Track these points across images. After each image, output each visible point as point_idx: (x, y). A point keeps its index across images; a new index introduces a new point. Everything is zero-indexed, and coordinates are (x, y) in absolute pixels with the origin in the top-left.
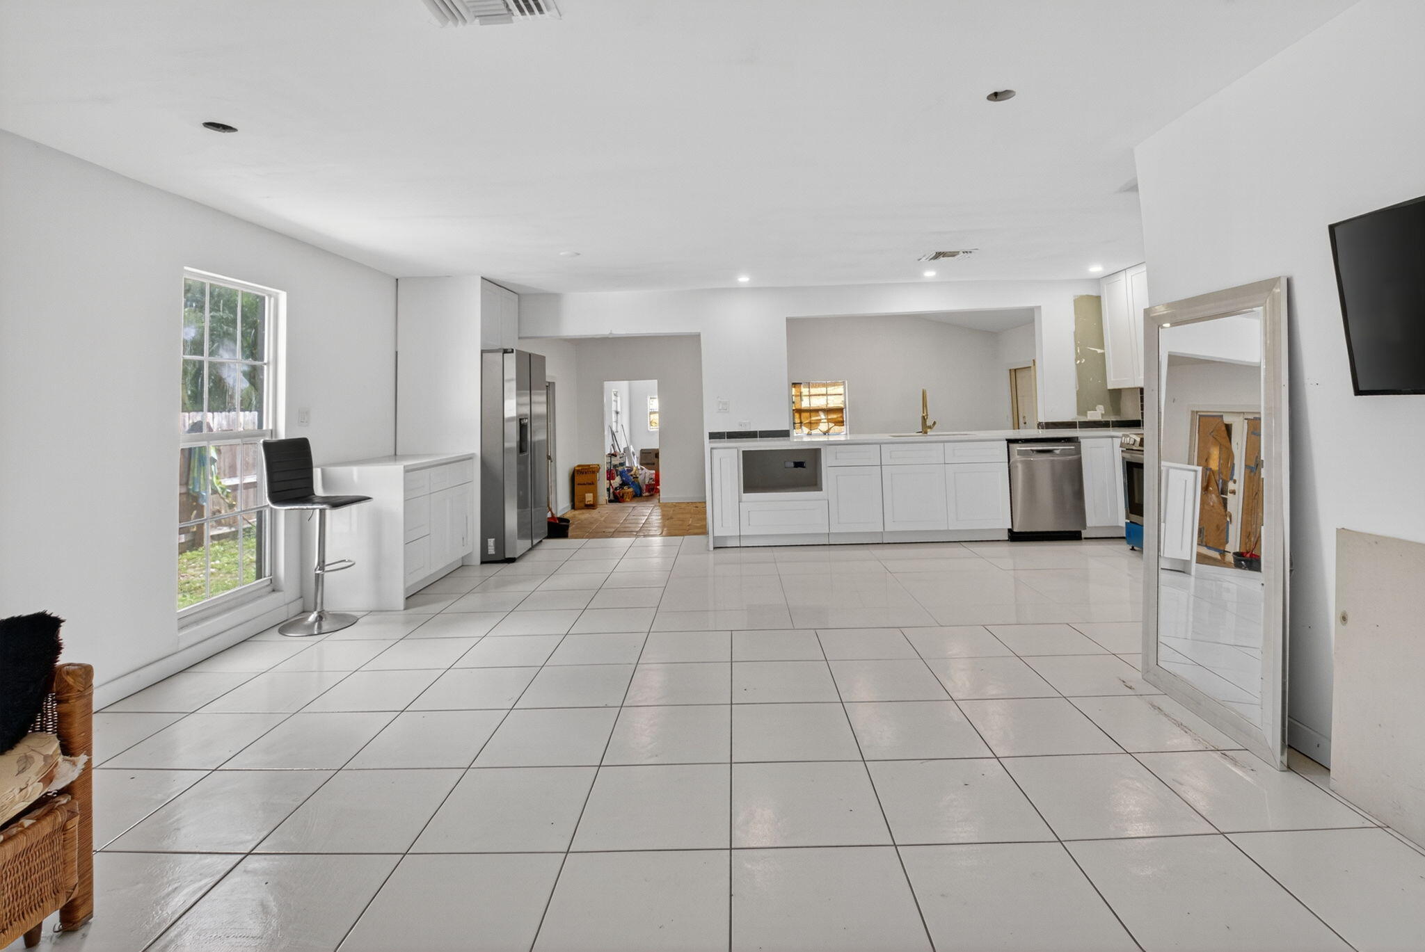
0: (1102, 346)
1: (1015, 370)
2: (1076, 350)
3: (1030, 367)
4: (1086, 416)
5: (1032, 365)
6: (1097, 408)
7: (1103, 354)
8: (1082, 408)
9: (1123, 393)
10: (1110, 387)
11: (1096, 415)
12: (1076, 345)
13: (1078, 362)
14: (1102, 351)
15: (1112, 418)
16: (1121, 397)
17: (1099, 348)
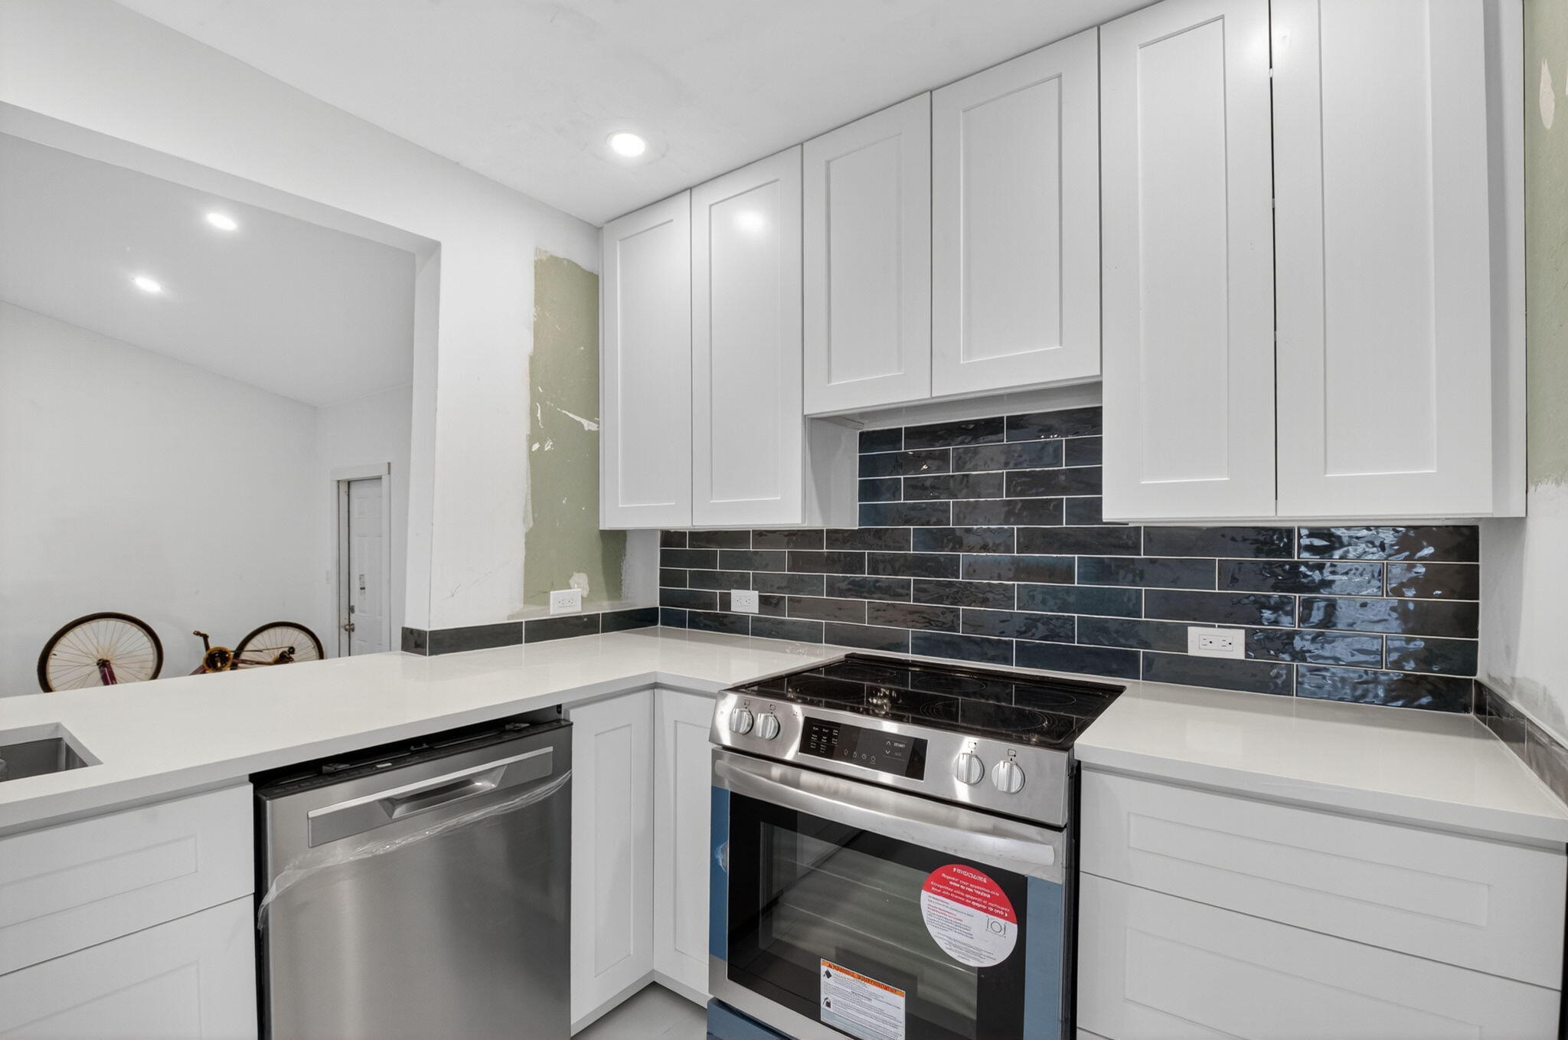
0: (593, 413)
1: (349, 483)
2: (533, 412)
3: (379, 478)
4: (547, 603)
5: (383, 471)
6: (571, 582)
7: (594, 438)
8: (535, 588)
9: (628, 538)
10: (601, 528)
11: (567, 602)
12: (535, 397)
13: (536, 447)
14: (593, 427)
15: (604, 607)
16: (624, 548)
17: (590, 419)
